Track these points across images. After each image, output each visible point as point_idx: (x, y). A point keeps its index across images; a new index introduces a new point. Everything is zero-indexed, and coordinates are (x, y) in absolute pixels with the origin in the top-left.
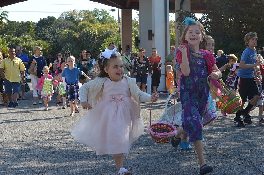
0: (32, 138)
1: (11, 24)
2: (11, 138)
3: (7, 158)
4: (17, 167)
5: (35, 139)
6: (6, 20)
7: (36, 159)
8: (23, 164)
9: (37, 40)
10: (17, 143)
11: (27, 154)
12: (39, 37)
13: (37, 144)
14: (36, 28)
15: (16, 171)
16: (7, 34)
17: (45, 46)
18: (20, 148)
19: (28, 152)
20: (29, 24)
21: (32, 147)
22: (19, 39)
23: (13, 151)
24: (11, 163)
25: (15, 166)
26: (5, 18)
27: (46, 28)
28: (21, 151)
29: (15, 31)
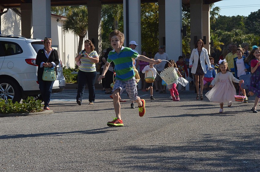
0: (251, 131)
1: (223, 19)
2: (230, 130)
3: (229, 149)
4: (239, 158)
5: (253, 131)
6: (218, 15)
7: (257, 152)
8: (245, 156)
9: (247, 33)
10: (236, 135)
11: (248, 146)
12: (250, 30)
13: (257, 137)
14: (247, 22)
15: (240, 162)
16: (218, 29)
17: (256, 39)
18: (240, 140)
19: (249, 145)
20: (239, 19)
21: (251, 140)
22: (229, 33)
23: (234, 143)
24: (233, 155)
25: (237, 158)
26: (217, 14)
27: (256, 21)
28: (242, 143)
29: (226, 26)
